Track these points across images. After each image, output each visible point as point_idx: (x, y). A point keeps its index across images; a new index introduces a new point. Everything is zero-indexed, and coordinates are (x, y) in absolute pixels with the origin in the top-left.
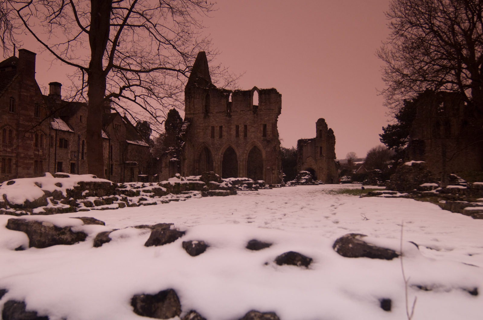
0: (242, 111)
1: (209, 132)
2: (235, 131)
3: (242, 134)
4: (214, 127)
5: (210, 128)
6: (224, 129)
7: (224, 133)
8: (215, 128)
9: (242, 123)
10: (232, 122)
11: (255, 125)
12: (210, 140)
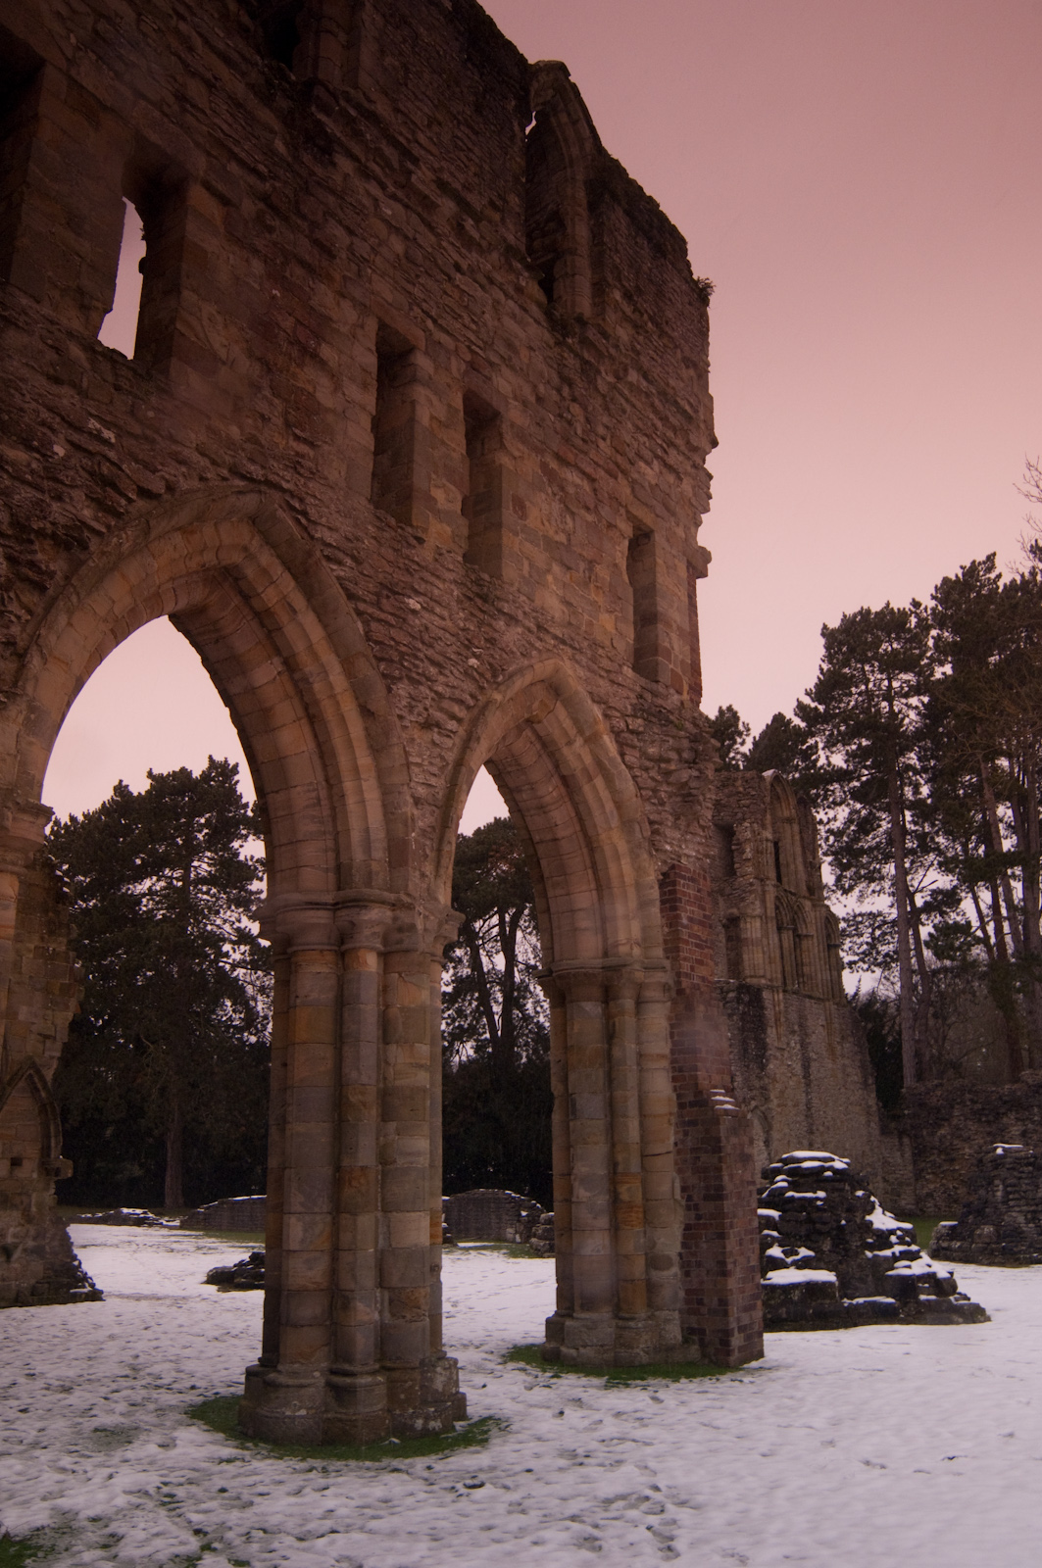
3: (440, 501)
10: (338, 233)
11: (574, 478)
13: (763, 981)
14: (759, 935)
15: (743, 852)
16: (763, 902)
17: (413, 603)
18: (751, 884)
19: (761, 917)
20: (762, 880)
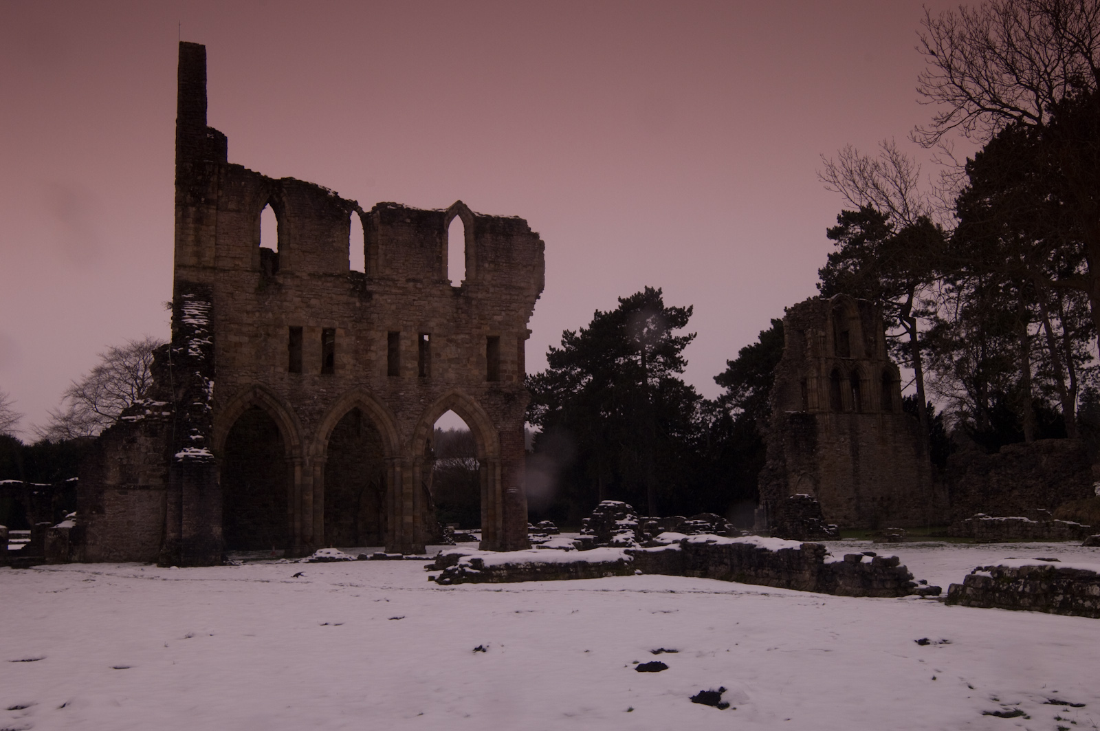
0: (414, 280)
1: (280, 345)
2: (386, 352)
3: (410, 366)
4: (301, 328)
5: (285, 333)
6: (344, 341)
7: (344, 358)
8: (306, 335)
9: (409, 323)
10: (375, 316)
11: (462, 336)
12: (282, 379)
13: (817, 410)
14: (815, 387)
15: (807, 345)
16: (819, 369)
17: (402, 394)
18: (811, 361)
19: (817, 378)
20: (819, 358)
